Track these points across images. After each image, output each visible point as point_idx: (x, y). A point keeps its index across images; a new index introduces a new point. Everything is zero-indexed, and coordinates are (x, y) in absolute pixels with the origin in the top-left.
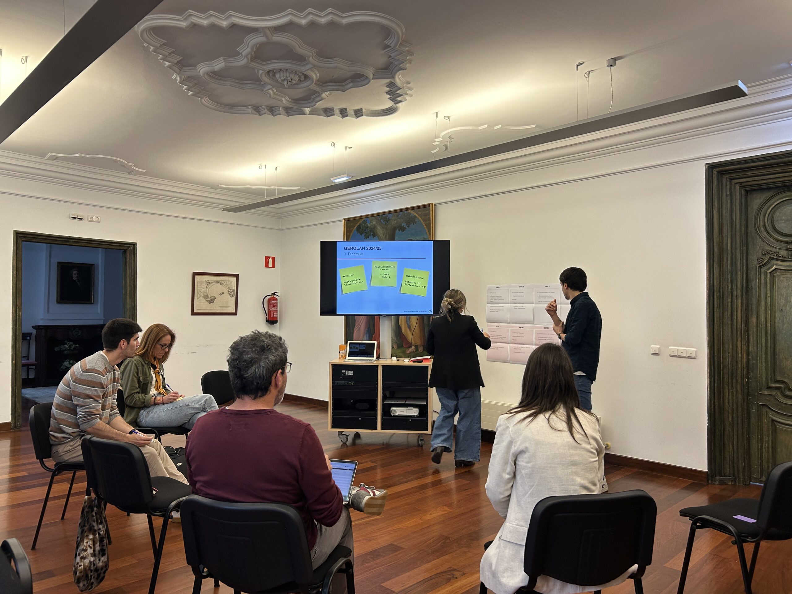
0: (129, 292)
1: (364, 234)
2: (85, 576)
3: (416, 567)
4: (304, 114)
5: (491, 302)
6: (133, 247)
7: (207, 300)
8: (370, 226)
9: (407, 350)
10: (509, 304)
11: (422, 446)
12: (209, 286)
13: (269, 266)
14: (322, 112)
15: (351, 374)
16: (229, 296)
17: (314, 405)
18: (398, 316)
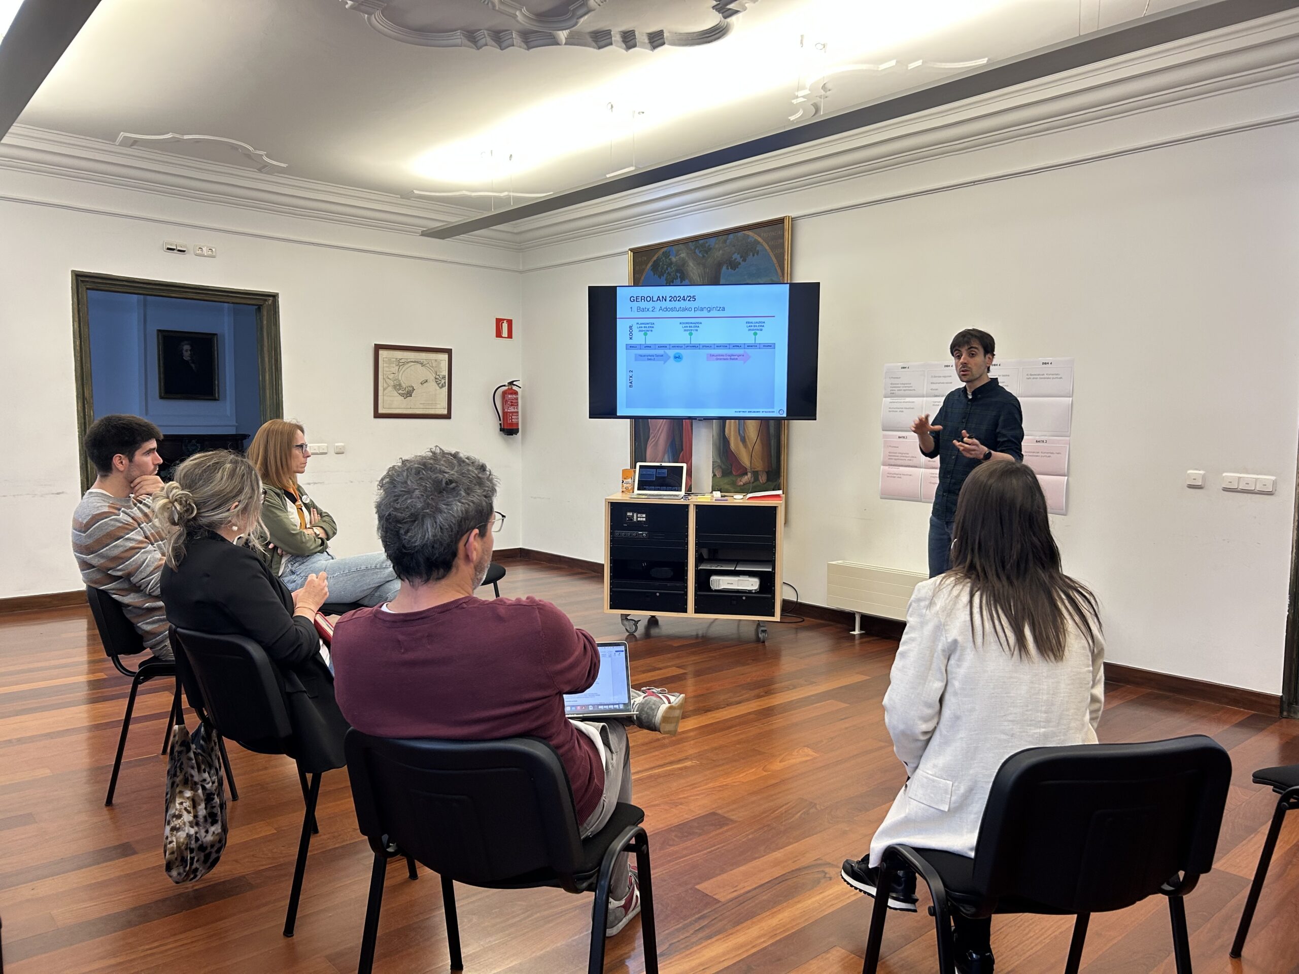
0: (270, 378)
1: (665, 275)
2: (179, 859)
3: (757, 855)
4: (556, 43)
5: (892, 395)
6: (273, 301)
7: (400, 391)
8: (676, 261)
9: (739, 479)
10: (923, 397)
11: (764, 642)
12: (403, 370)
13: (503, 336)
14: (590, 40)
15: (641, 519)
16: (437, 386)
17: (580, 570)
18: (723, 419)
